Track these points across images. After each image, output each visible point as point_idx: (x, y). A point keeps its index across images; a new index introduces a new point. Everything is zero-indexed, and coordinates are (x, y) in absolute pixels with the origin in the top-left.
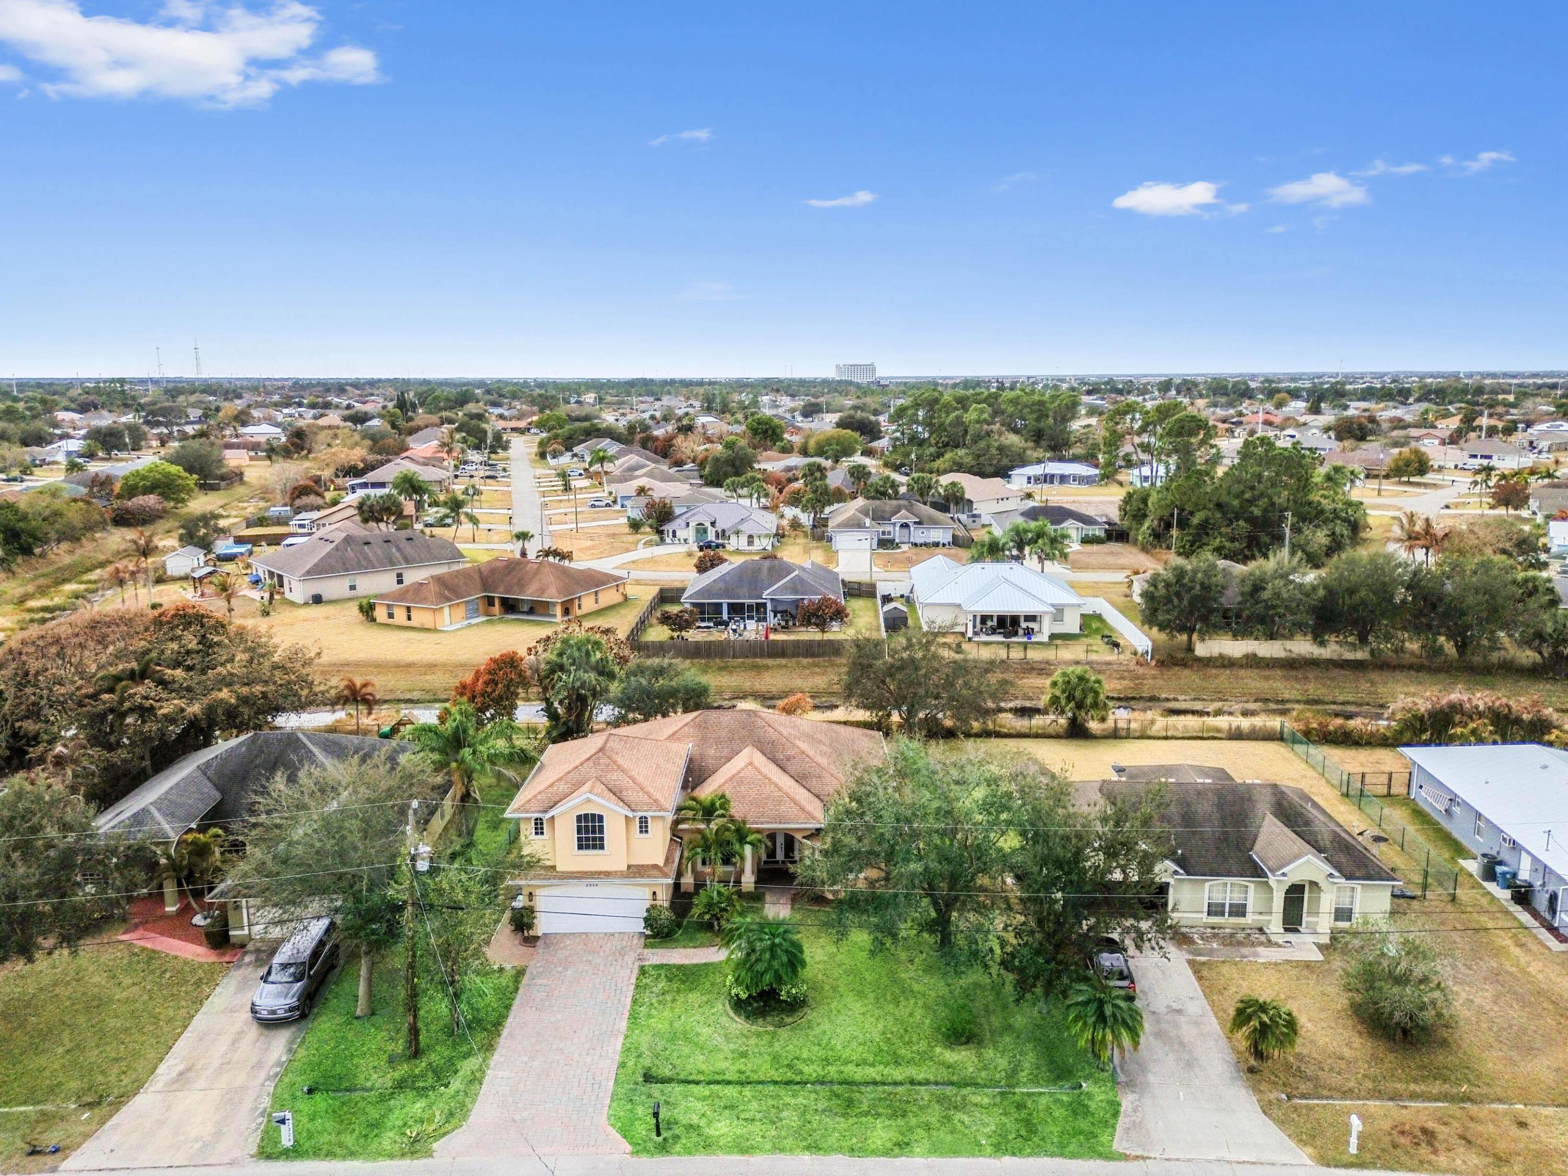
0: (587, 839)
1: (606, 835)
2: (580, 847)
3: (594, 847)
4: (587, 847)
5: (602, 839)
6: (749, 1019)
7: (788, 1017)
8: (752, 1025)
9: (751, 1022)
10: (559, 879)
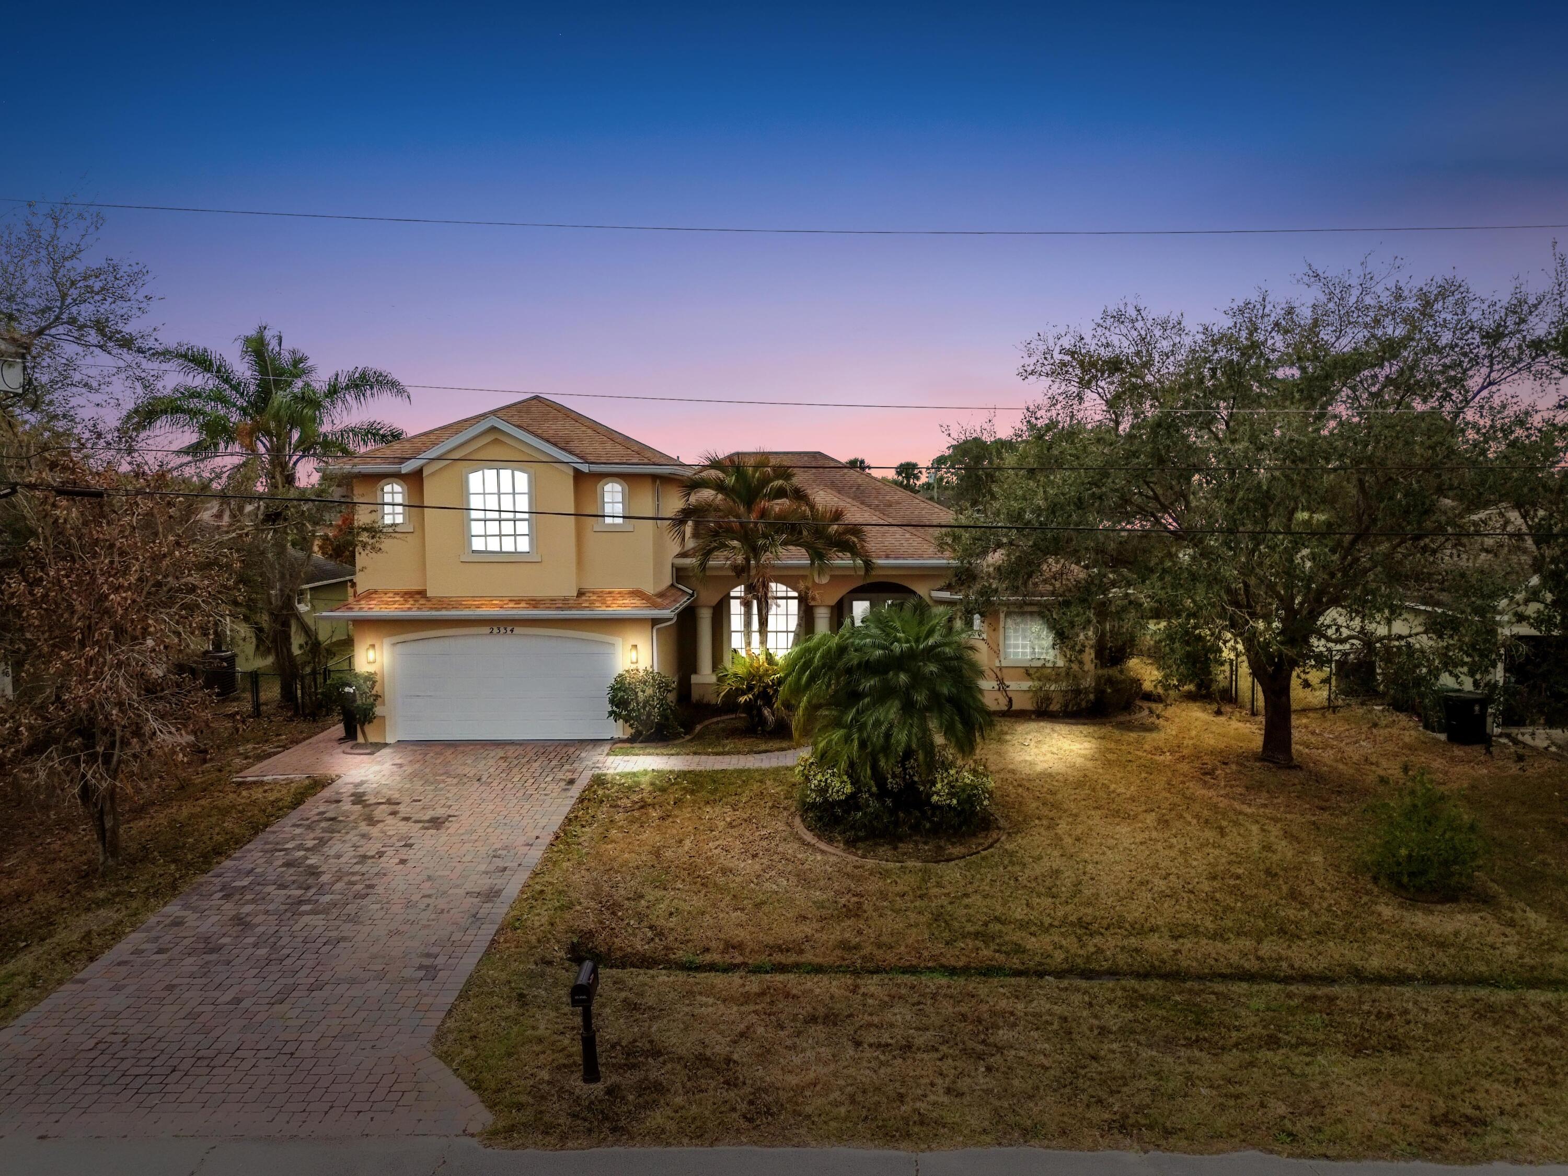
6: (854, 846)
7: (953, 844)
8: (864, 857)
9: (860, 852)
10: (431, 609)
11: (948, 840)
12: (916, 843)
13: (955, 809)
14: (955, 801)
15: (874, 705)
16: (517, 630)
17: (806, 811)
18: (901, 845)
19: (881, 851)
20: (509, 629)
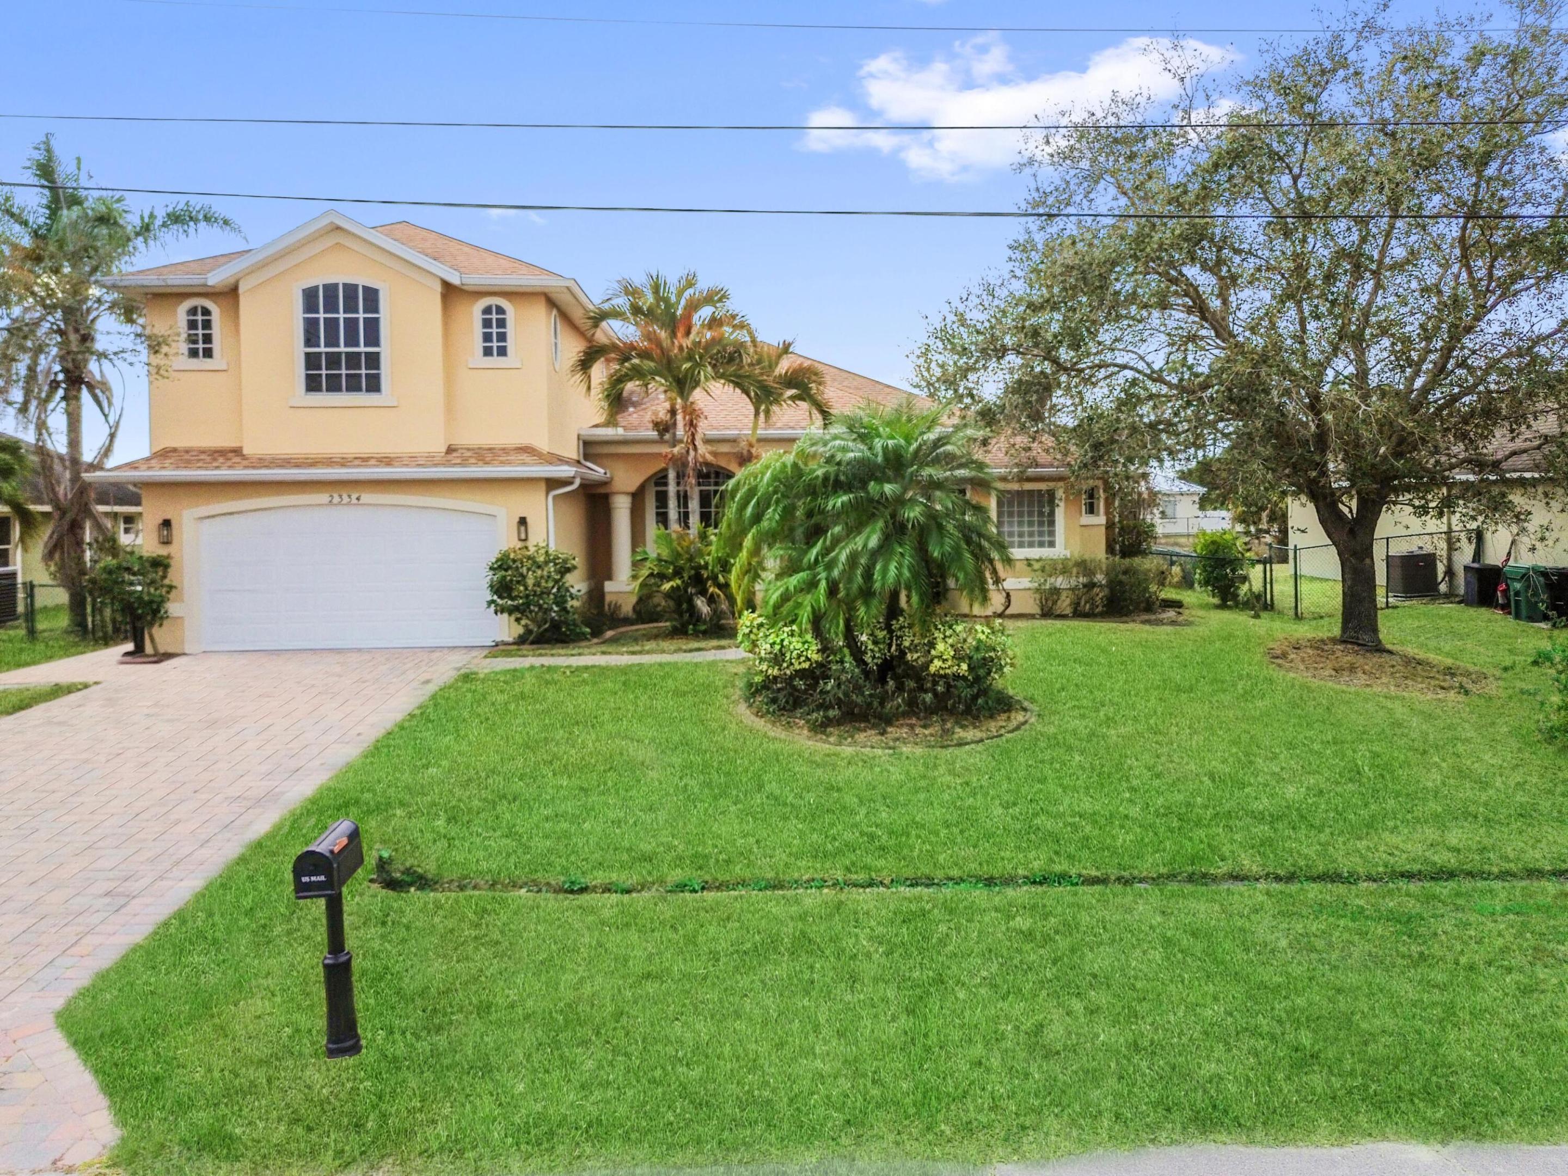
0: (333, 361)
1: (385, 350)
2: (313, 385)
3: (354, 385)
4: (334, 386)
5: (374, 360)
6: (824, 733)
7: (963, 727)
8: (840, 744)
9: (832, 739)
10: (246, 467)
11: (957, 723)
12: (912, 727)
13: (964, 678)
14: (964, 666)
15: (848, 536)
16: (367, 498)
17: (753, 695)
18: (889, 729)
19: (861, 737)
20: (354, 496)
